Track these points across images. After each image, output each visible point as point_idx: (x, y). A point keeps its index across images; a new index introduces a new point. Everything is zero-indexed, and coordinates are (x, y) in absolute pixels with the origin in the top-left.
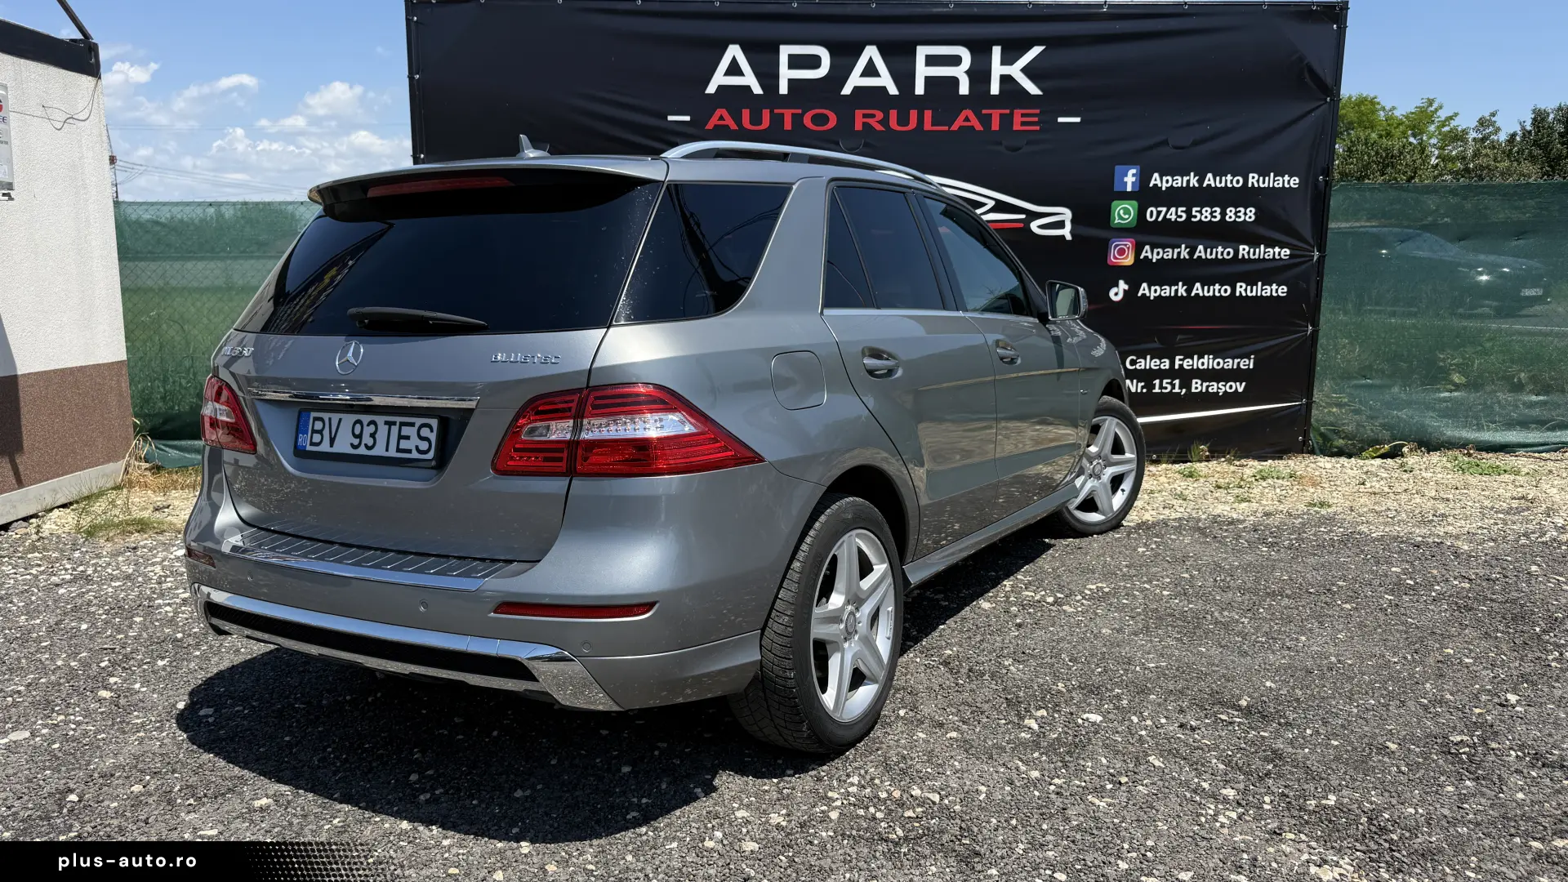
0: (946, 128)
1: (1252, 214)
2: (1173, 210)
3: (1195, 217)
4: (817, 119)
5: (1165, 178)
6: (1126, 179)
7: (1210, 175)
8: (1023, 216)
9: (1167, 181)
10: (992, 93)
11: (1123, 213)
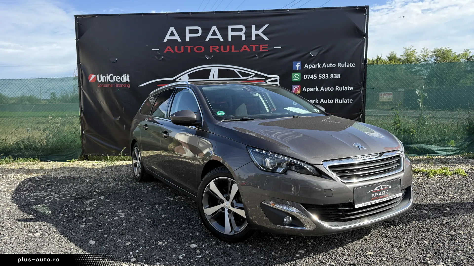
0: (239, 51)
1: (339, 76)
2: (312, 75)
3: (320, 77)
4: (198, 49)
5: (309, 65)
6: (296, 66)
7: (324, 64)
8: (264, 78)
9: (310, 66)
10: (253, 40)
11: (296, 77)
